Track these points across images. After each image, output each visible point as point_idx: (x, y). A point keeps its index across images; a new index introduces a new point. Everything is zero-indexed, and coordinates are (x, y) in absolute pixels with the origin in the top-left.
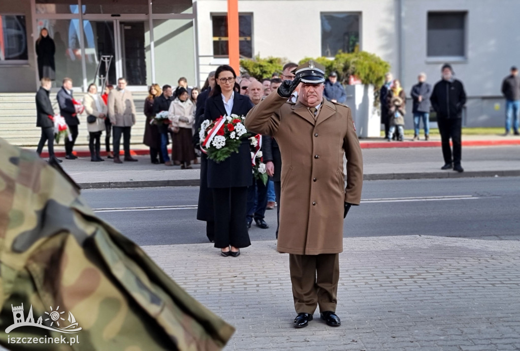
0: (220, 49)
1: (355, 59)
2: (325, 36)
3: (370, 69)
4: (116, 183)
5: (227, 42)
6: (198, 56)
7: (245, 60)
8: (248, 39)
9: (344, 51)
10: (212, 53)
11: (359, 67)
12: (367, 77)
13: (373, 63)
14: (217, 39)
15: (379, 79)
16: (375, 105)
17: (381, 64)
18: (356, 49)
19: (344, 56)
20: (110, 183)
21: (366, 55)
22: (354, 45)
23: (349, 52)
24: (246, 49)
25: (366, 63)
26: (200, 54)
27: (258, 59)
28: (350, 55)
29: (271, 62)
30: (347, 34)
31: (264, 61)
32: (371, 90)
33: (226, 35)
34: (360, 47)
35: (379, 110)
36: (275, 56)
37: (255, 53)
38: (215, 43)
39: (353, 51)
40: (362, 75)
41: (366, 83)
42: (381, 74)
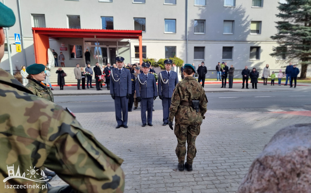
0: (137, 56)
1: (174, 60)
2: (166, 52)
3: (179, 62)
4: (107, 93)
5: (139, 54)
6: (131, 58)
7: (144, 59)
8: (145, 53)
9: (171, 57)
10: (135, 57)
11: (175, 62)
12: (178, 64)
13: (179, 61)
14: (136, 53)
15: (181, 65)
16: (180, 72)
17: (181, 61)
18: (175, 57)
19: (171, 59)
20: (105, 93)
21: (177, 58)
22: (174, 55)
23: (173, 57)
24: (144, 56)
25: (177, 60)
26: (132, 57)
27: (148, 59)
28: (173, 58)
29: (151, 60)
30: (172, 52)
31: (149, 59)
32: (179, 68)
33: (139, 52)
34: (176, 56)
35: (180, 74)
36: (152, 58)
37: (147, 57)
38: (136, 54)
39: (174, 57)
40: (176, 64)
41: (177, 66)
42: (181, 64)
